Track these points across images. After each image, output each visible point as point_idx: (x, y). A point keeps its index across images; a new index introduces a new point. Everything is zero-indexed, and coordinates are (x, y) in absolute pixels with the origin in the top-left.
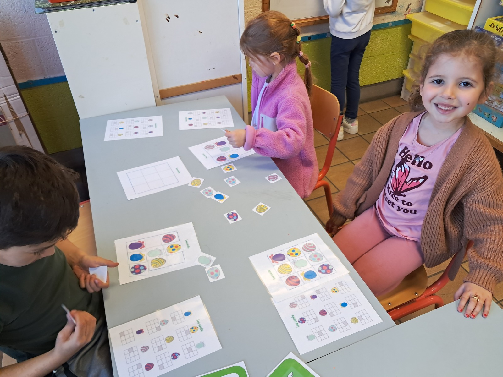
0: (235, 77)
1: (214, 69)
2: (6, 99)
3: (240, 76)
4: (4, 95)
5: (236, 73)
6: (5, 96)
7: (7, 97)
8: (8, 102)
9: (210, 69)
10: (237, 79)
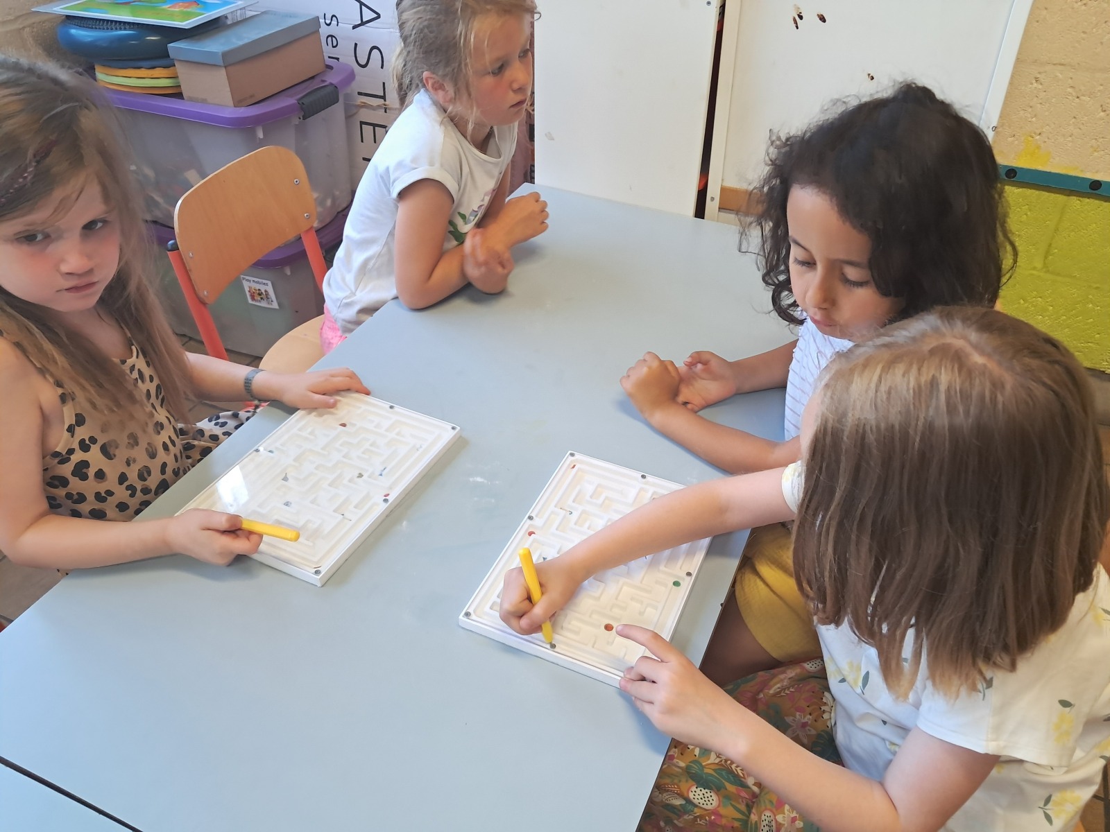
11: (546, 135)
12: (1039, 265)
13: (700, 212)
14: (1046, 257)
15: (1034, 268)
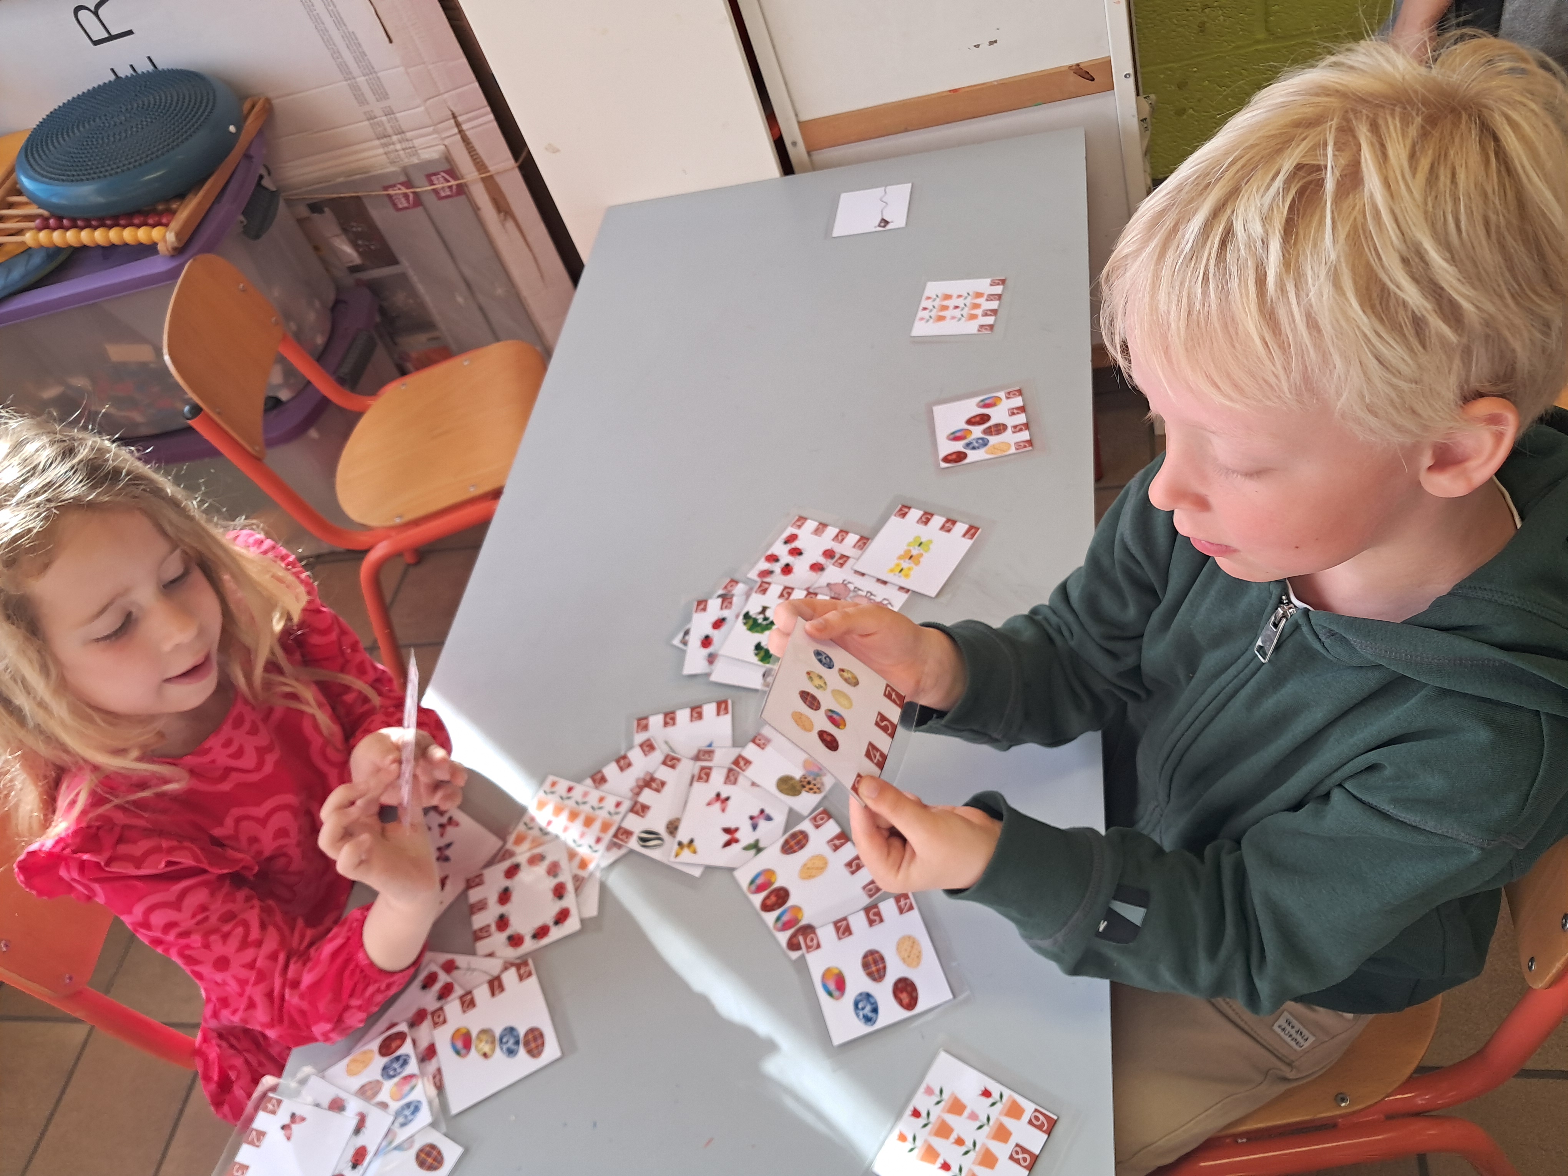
0: (1083, 73)
1: (992, 43)
2: (458, 125)
3: (1106, 65)
4: (450, 113)
5: (1083, 56)
6: (454, 117)
7: (460, 119)
8: (461, 132)
9: (977, 46)
10: (1093, 80)
11: (546, 149)
12: (1261, 36)
13: (787, 167)
14: (1266, 21)
15: (1258, 42)
